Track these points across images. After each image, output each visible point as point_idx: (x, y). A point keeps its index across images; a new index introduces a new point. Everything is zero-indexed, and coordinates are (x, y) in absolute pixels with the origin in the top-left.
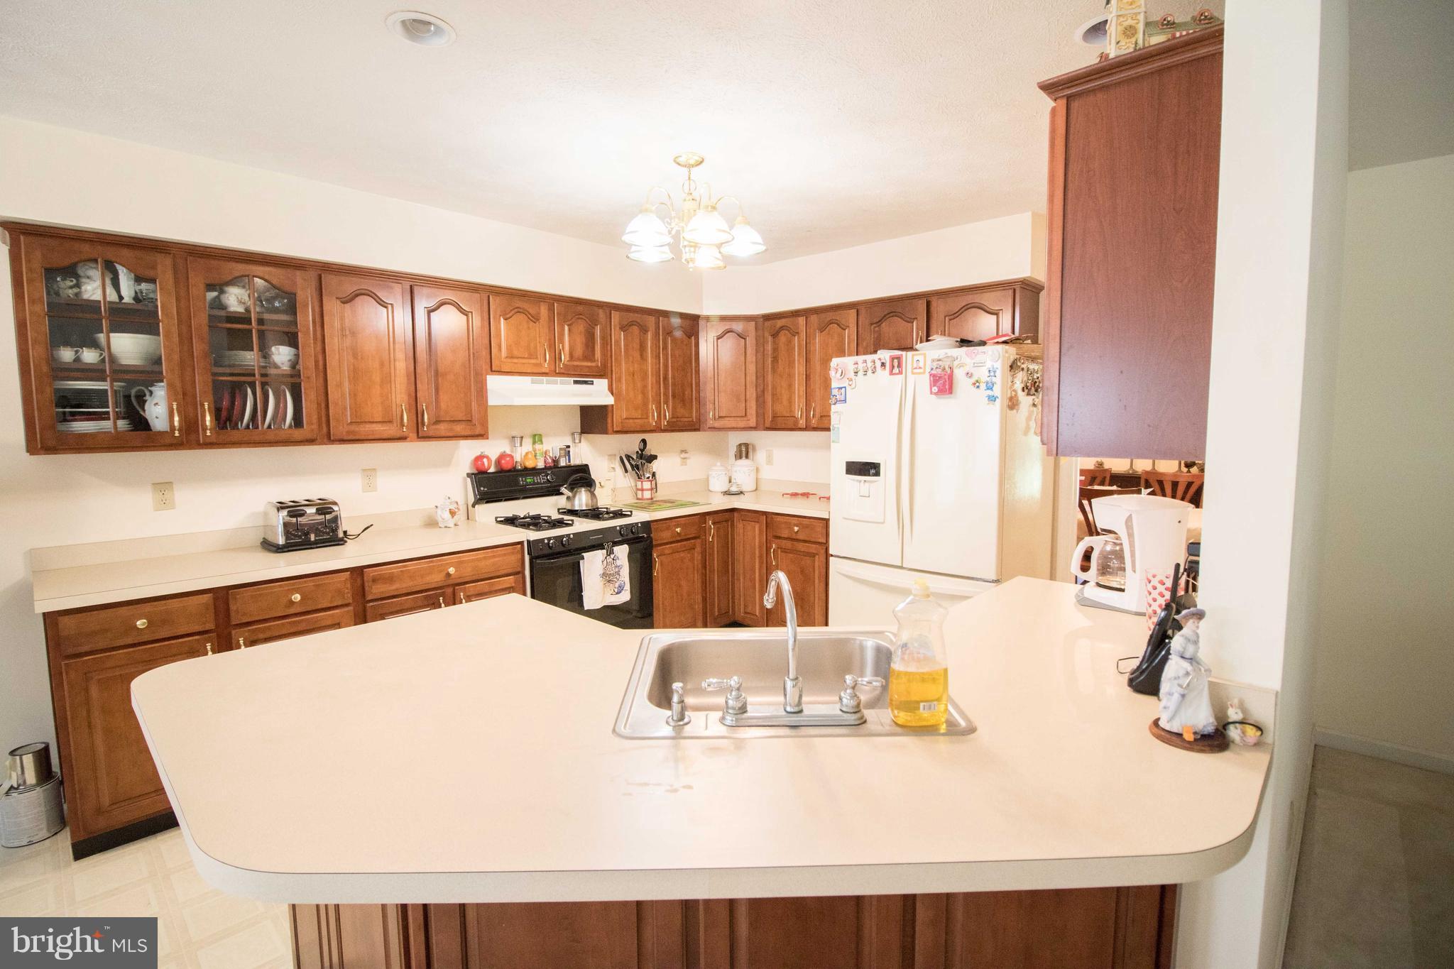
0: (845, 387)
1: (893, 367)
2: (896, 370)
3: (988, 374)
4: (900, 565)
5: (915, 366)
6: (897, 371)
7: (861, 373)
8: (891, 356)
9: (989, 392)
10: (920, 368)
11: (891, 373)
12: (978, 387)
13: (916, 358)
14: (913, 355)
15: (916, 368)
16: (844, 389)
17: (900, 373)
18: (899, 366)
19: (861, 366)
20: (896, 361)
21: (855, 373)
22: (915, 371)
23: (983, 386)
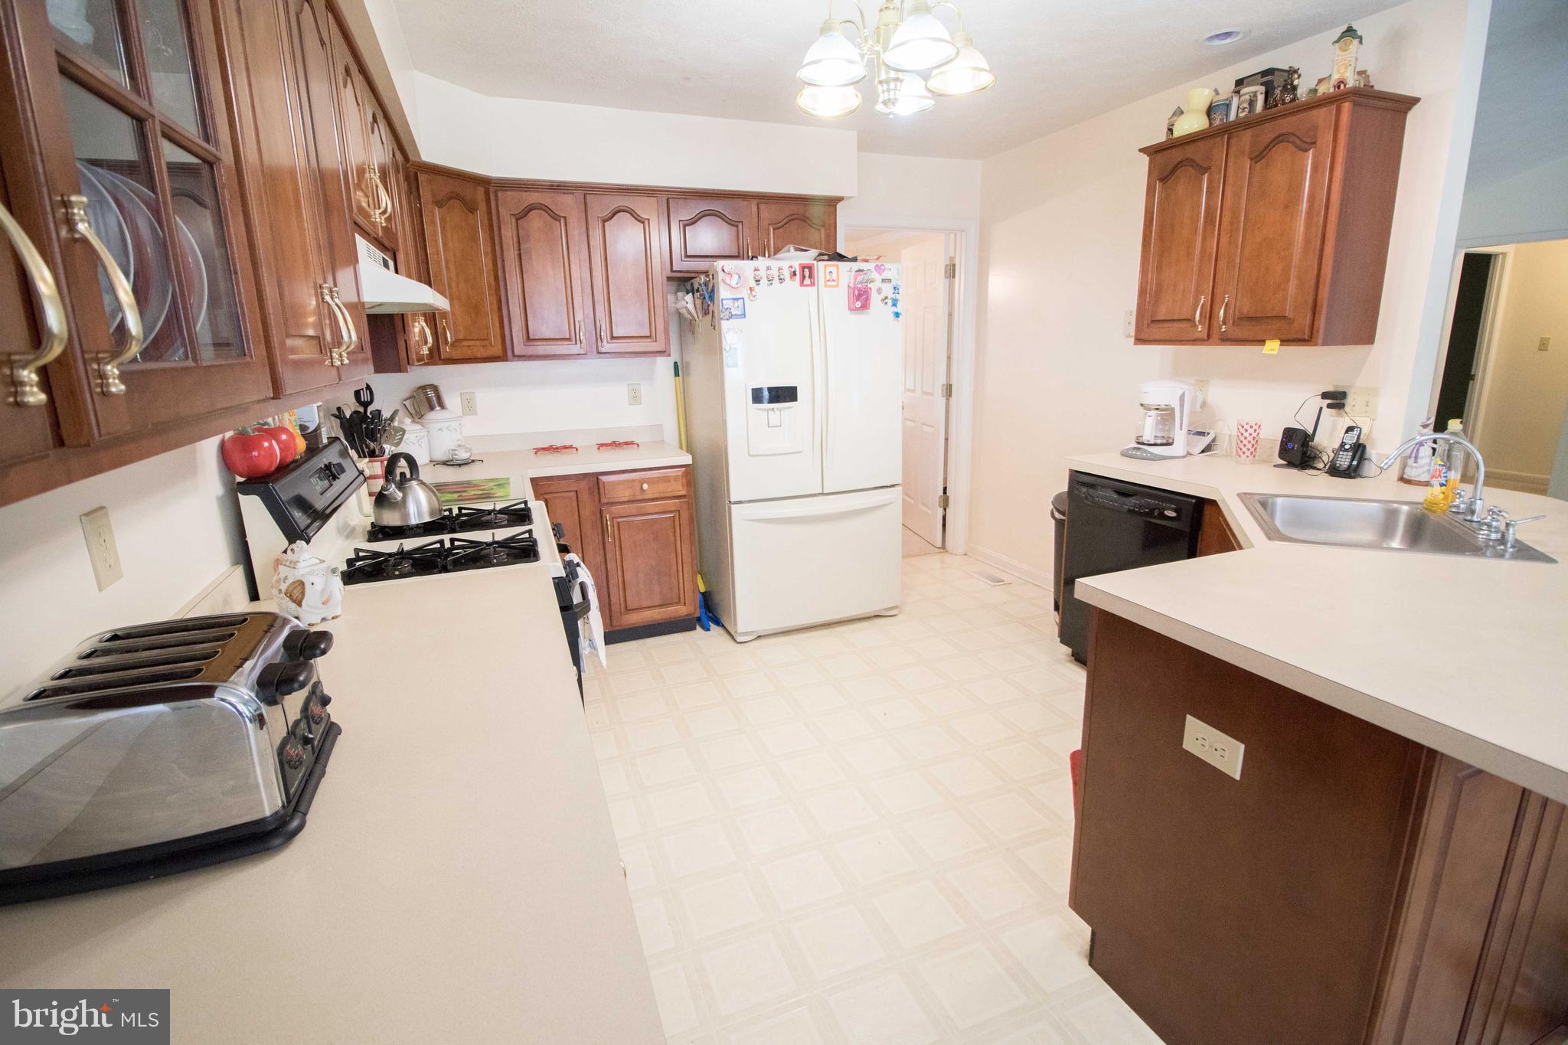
0: (743, 299)
1: (804, 277)
2: (807, 281)
3: (893, 291)
4: (821, 492)
5: (828, 278)
6: (809, 283)
7: (764, 282)
8: (800, 265)
9: (894, 309)
10: (834, 280)
11: (802, 284)
12: (886, 303)
13: (829, 269)
14: (826, 266)
15: (829, 280)
16: (741, 301)
17: (812, 284)
18: (811, 276)
19: (763, 273)
20: (806, 270)
21: (757, 281)
22: (828, 283)
23: (890, 302)
